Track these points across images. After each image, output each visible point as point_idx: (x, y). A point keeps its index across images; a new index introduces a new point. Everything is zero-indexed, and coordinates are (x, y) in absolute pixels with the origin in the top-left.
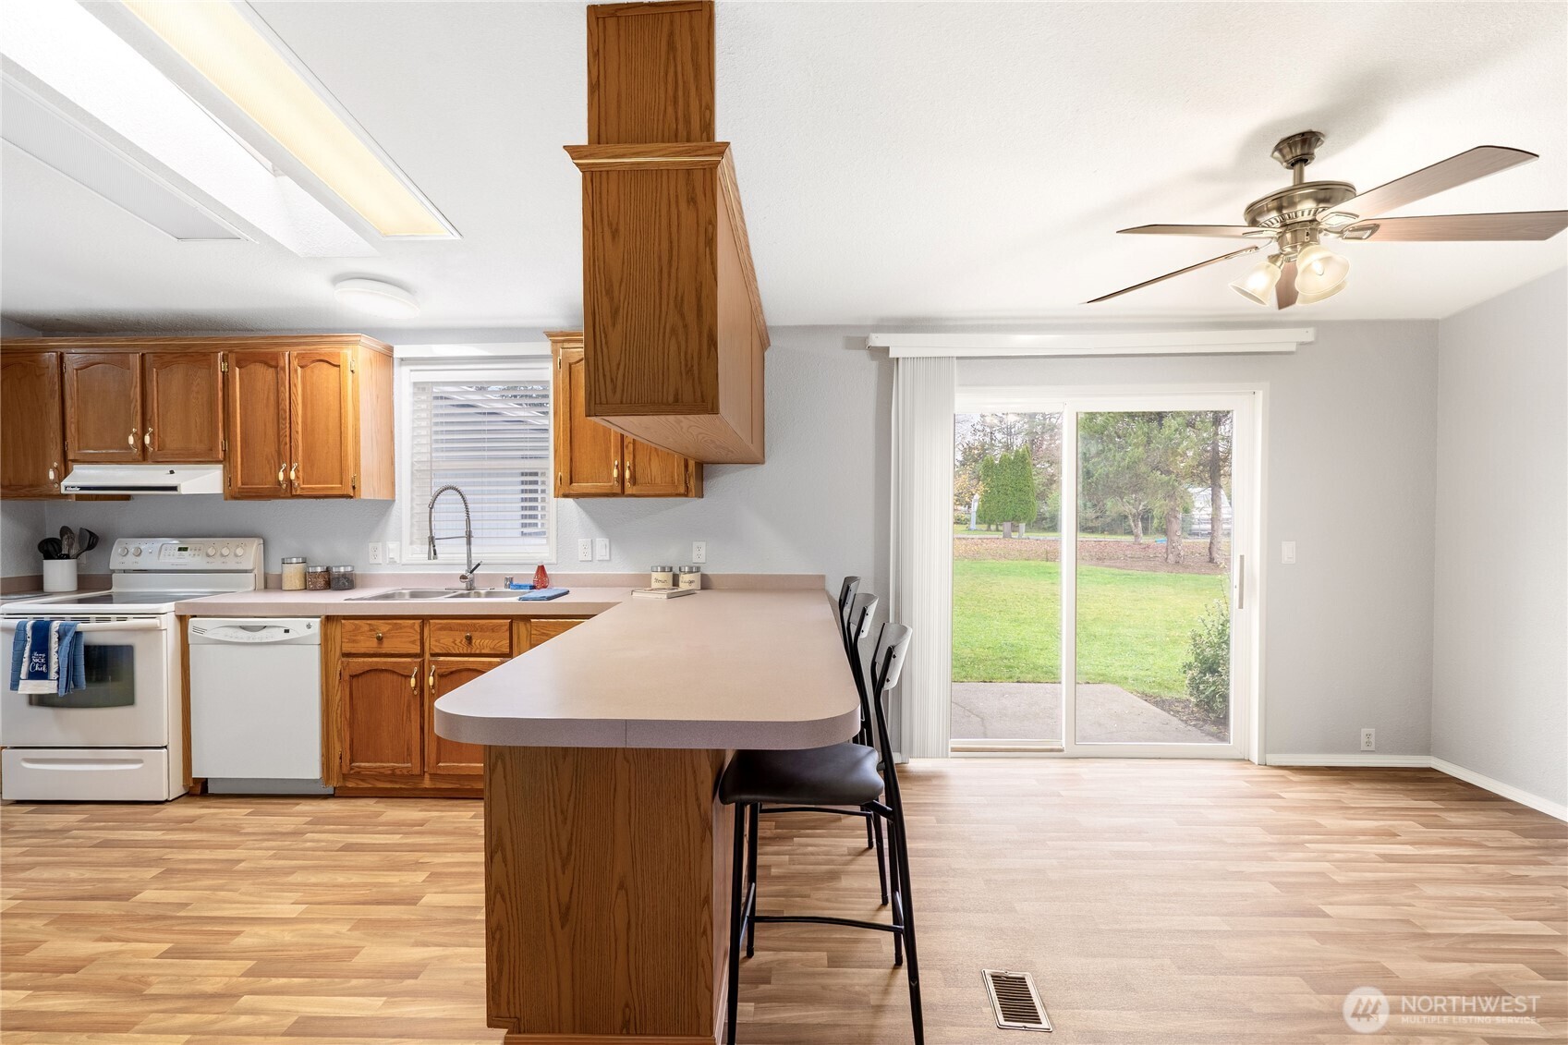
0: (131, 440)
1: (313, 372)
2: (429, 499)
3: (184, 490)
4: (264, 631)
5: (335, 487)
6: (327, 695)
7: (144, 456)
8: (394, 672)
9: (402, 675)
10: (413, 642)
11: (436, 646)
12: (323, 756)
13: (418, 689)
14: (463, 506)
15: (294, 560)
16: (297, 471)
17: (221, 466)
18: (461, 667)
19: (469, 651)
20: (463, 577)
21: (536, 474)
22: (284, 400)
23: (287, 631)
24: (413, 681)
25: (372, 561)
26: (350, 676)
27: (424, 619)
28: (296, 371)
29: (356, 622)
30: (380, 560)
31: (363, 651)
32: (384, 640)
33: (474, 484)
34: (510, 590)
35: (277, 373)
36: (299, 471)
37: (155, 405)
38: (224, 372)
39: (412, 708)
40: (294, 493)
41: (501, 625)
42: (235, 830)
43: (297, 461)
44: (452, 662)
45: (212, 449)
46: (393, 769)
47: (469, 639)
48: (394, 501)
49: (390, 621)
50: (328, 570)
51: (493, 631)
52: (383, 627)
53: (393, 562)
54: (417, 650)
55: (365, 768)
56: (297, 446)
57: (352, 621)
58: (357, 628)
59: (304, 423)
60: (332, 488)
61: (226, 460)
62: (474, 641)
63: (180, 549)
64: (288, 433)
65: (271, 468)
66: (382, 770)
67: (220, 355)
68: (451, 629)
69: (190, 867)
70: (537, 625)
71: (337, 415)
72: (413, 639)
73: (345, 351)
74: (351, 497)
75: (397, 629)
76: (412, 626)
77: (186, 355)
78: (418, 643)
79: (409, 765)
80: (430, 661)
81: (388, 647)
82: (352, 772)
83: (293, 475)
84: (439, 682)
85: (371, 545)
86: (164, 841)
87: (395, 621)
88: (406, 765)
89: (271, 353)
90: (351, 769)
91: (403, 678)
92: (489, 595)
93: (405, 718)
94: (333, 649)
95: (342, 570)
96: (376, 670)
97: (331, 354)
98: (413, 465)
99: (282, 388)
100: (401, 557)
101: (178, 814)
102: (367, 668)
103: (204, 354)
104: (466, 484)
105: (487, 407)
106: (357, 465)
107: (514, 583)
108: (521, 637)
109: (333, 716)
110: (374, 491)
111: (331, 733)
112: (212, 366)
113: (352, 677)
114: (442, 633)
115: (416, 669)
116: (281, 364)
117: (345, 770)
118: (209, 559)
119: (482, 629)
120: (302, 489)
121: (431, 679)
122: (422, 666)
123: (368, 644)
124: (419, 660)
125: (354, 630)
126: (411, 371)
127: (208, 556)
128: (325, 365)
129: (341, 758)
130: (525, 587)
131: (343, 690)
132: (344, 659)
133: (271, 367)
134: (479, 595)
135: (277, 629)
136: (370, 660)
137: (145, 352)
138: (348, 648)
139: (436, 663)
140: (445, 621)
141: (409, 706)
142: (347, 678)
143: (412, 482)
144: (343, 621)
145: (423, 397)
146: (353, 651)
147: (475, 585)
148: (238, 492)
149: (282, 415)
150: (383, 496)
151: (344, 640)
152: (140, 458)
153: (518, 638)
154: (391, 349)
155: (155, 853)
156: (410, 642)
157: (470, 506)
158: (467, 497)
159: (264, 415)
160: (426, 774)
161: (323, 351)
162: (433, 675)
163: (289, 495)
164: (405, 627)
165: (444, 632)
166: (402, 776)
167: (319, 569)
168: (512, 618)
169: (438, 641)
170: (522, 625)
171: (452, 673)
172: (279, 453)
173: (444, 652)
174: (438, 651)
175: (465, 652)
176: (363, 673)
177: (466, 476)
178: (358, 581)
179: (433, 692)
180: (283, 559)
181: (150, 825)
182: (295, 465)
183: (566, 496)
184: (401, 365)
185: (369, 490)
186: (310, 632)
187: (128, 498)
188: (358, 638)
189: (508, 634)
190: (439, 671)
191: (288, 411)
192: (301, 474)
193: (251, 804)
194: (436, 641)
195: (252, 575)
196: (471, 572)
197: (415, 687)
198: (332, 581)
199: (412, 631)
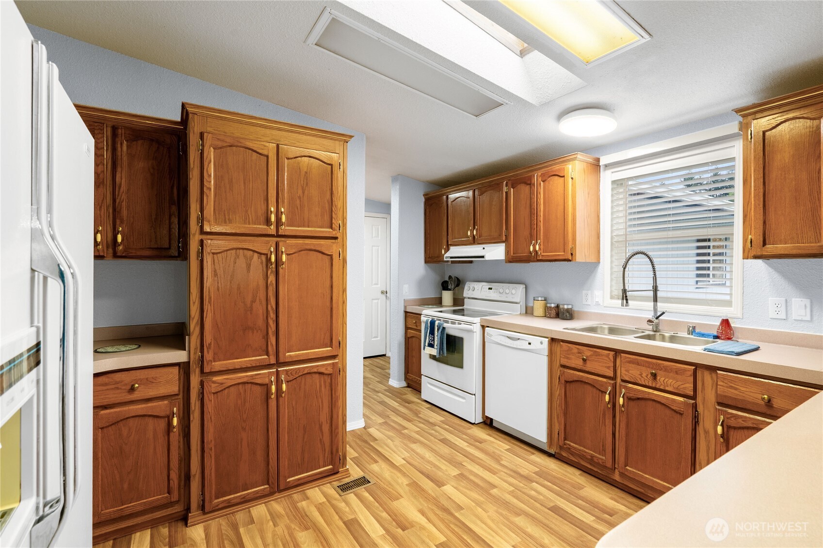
0: (469, 233)
1: (549, 183)
2: (623, 261)
3: (487, 258)
4: (519, 341)
5: (560, 254)
6: (551, 390)
7: (474, 241)
8: (594, 386)
9: (600, 390)
10: (608, 368)
11: (626, 375)
12: (548, 428)
13: (611, 403)
14: (651, 266)
15: (540, 299)
16: (540, 245)
17: (504, 244)
18: (646, 396)
19: (654, 386)
20: (650, 321)
21: (709, 240)
22: (534, 203)
23: (530, 344)
24: (607, 397)
25: (585, 303)
26: (565, 381)
27: (617, 352)
28: (540, 184)
29: (570, 345)
30: (589, 302)
31: (573, 366)
32: (587, 361)
33: (660, 250)
34: (692, 337)
35: (531, 188)
36: (541, 245)
37: (478, 214)
38: (506, 192)
39: (607, 416)
40: (538, 258)
41: (685, 370)
42: (497, 459)
43: (540, 239)
44: (639, 391)
45: (500, 235)
46: (592, 456)
47: (654, 376)
48: (599, 263)
49: (591, 349)
50: (558, 306)
51: (677, 373)
52: (587, 352)
53: (598, 304)
54: (611, 374)
55: (575, 448)
56: (540, 229)
57: (567, 344)
58: (570, 349)
59: (544, 215)
60: (559, 255)
61: (506, 241)
62: (658, 378)
63: (489, 289)
64: (535, 223)
65: (527, 244)
66: (585, 454)
67: (505, 183)
68: (638, 364)
69: (472, 478)
70: (724, 378)
71: (562, 207)
72: (608, 365)
73: (567, 166)
74: (570, 261)
75: (596, 356)
76: (608, 356)
77: (490, 186)
78: (612, 369)
79: (604, 458)
80: (620, 385)
81: (589, 367)
82: (565, 446)
83: (537, 248)
84: (628, 403)
85: (584, 292)
86: (466, 451)
87: (595, 350)
88: (601, 457)
89: (528, 177)
90: (565, 444)
91: (601, 393)
92: (673, 339)
93: (601, 422)
94: (555, 360)
95: (566, 307)
96: (581, 381)
97: (559, 170)
98: (612, 238)
99: (533, 196)
100: (603, 301)
101: (477, 435)
102: (575, 379)
103: (498, 184)
104: (654, 250)
105: (670, 196)
106: (574, 240)
107: (697, 330)
108: (706, 385)
109: (555, 405)
110: (585, 256)
111: (553, 414)
112: (501, 190)
113: (566, 382)
114: (630, 365)
115: (610, 388)
116: (533, 182)
117: (561, 443)
118: (500, 294)
119: (666, 369)
120: (542, 256)
121: (621, 400)
122: (614, 387)
123: (577, 362)
124: (612, 382)
125: (567, 351)
126: (612, 172)
127: (500, 293)
128: (556, 177)
129: (558, 434)
130: (708, 336)
131: (560, 389)
132: (561, 369)
133: (528, 184)
134: (663, 339)
135: (524, 341)
136: (578, 373)
137: (475, 188)
138: (564, 362)
139: (625, 387)
140: (634, 357)
141: (604, 415)
142: (563, 382)
143: (612, 250)
144: (561, 343)
145: (621, 190)
146: (567, 364)
147: (660, 328)
148: (512, 258)
149: (533, 213)
150: (592, 259)
151: (562, 356)
152: (472, 242)
153: (703, 384)
154: (598, 160)
155: (460, 458)
156: (606, 367)
157: (656, 267)
158: (655, 260)
159: (524, 213)
160: (616, 470)
161: (554, 169)
162: (623, 397)
163: (536, 260)
164: (602, 355)
165: (633, 365)
166: (598, 464)
167: (553, 305)
168: (697, 366)
169: (627, 371)
170: (707, 374)
171: (638, 399)
172: (531, 235)
173: (632, 380)
174: (627, 379)
175: (650, 385)
176: (573, 381)
177: (654, 244)
178: (575, 315)
179: (623, 409)
180: (534, 298)
181: (464, 436)
182: (539, 241)
183: (756, 257)
184: (605, 170)
185: (581, 256)
186: (541, 347)
187: (471, 262)
188: (570, 356)
189: (692, 379)
190: (628, 395)
191: (536, 209)
192: (542, 247)
193: (510, 442)
194: (626, 371)
195: (519, 305)
196: (657, 318)
197: (609, 402)
198: (560, 313)
199: (607, 359)
